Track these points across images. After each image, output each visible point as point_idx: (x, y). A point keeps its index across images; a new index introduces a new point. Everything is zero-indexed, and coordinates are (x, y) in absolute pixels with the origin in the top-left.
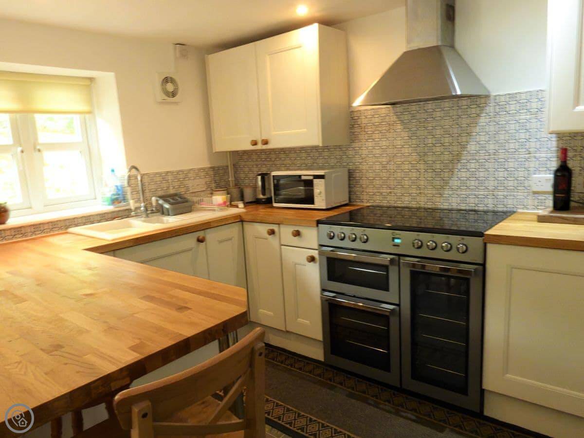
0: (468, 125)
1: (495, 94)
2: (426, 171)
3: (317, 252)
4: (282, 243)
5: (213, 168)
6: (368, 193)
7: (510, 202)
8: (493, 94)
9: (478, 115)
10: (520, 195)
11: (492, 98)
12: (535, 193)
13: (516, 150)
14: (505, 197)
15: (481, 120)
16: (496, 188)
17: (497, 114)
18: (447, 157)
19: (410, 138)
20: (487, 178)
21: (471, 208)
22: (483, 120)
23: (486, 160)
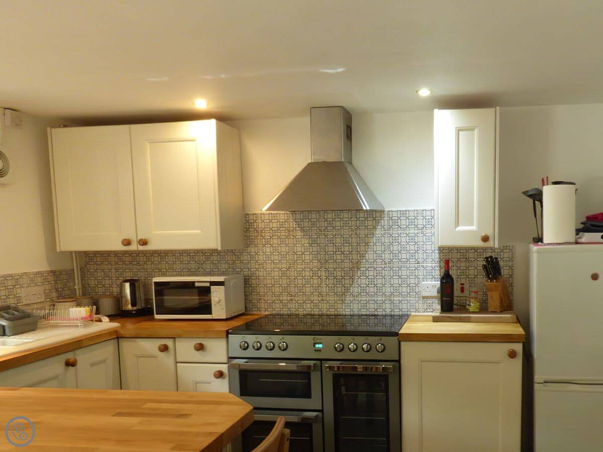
0: (366, 236)
1: (388, 210)
2: (327, 278)
3: (226, 366)
4: (178, 360)
5: (53, 272)
6: (266, 302)
7: (405, 306)
8: (387, 209)
9: (375, 228)
10: (413, 300)
11: (386, 213)
12: (424, 298)
13: (408, 260)
14: (400, 302)
15: (377, 232)
16: (392, 294)
17: (391, 227)
18: (347, 265)
19: (311, 245)
20: (384, 285)
21: (371, 313)
22: (378, 232)
23: (383, 269)
